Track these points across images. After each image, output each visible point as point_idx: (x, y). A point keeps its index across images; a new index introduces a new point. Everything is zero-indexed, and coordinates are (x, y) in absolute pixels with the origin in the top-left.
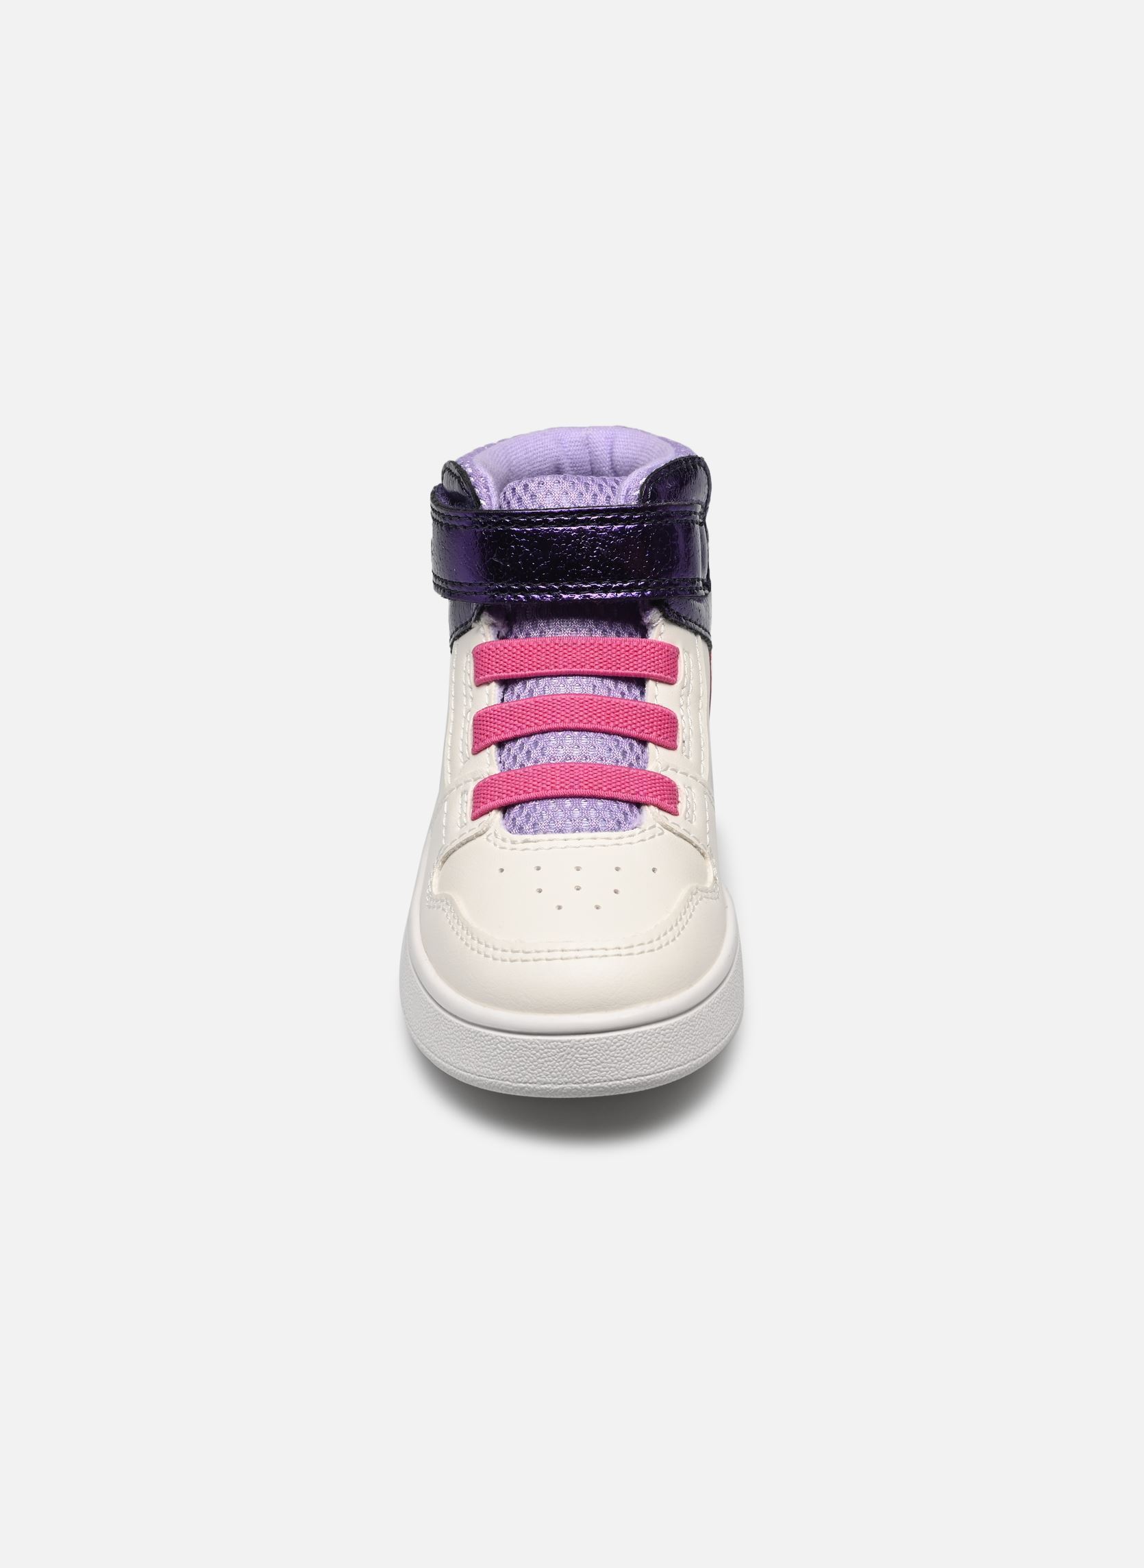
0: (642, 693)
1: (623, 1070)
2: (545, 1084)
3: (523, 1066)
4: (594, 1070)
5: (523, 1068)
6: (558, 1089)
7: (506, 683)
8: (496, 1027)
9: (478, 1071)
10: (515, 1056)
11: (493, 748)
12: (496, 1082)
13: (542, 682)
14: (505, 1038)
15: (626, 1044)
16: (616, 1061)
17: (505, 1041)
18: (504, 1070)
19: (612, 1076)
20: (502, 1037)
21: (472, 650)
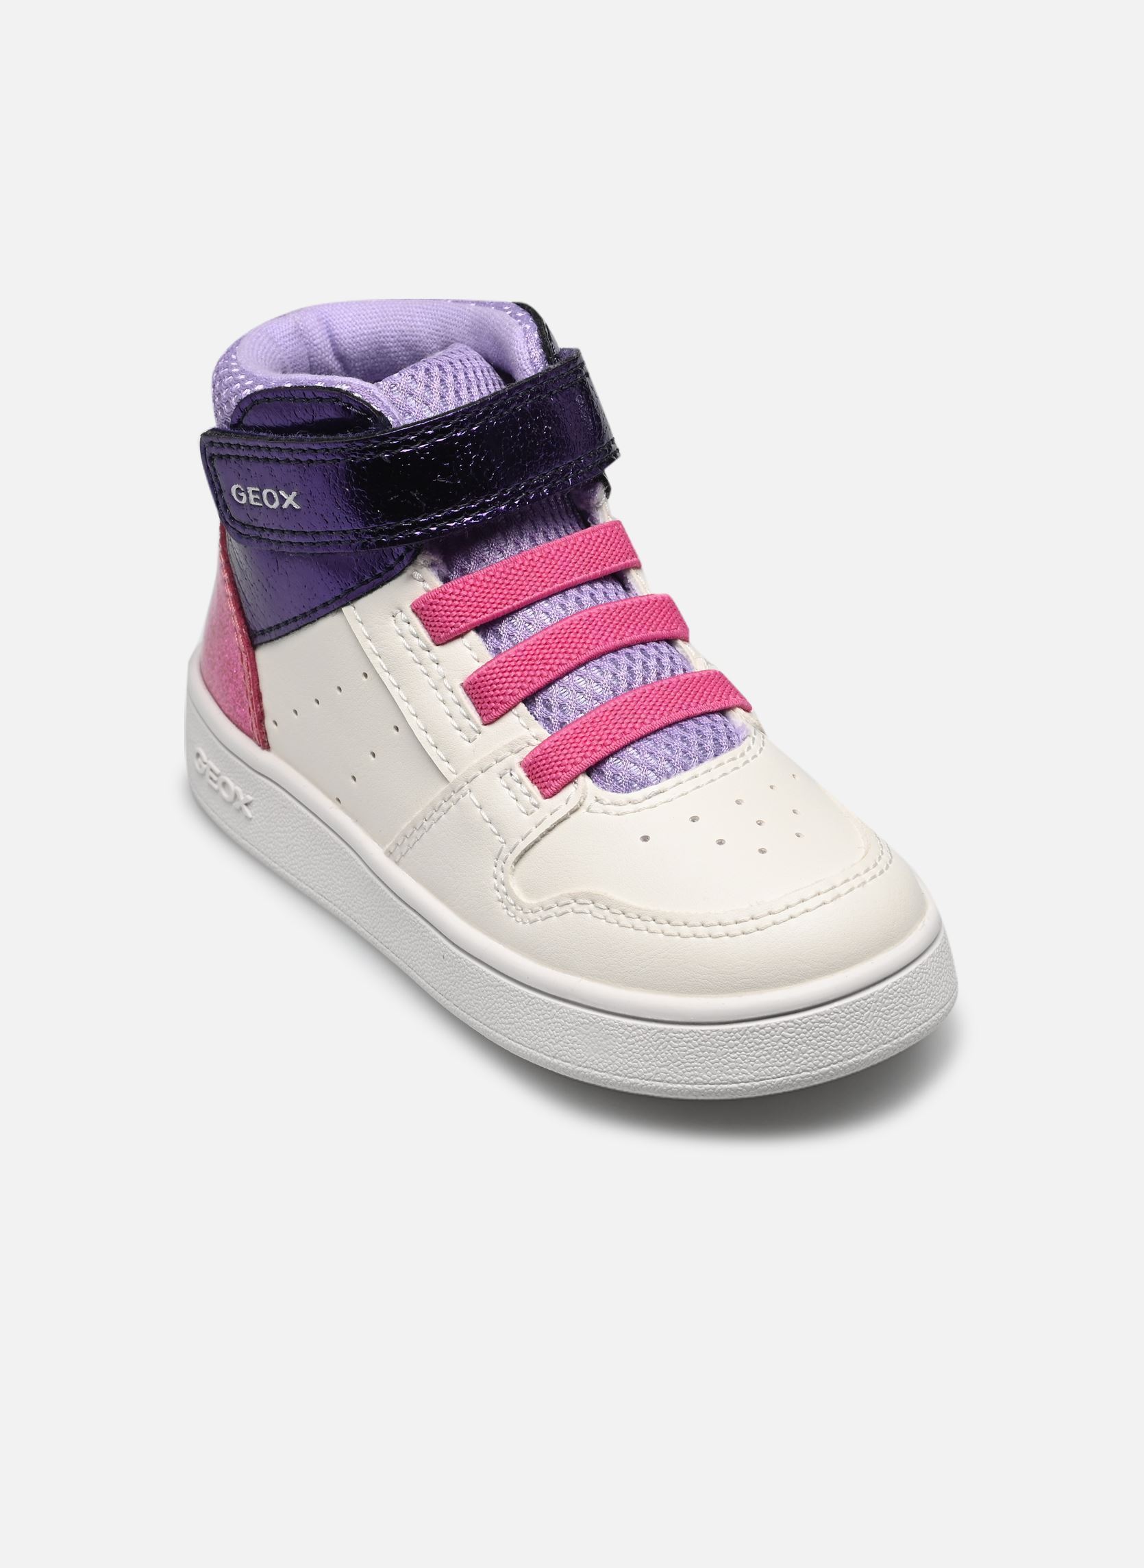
0: (627, 589)
1: (928, 1007)
2: (853, 1057)
3: (823, 1046)
4: (903, 1018)
5: (823, 1048)
6: (869, 1057)
7: (486, 628)
8: (766, 1015)
9: (756, 1076)
10: (811, 1038)
11: (522, 706)
12: (787, 1079)
13: (520, 618)
14: (792, 1021)
15: (924, 975)
16: (920, 1000)
17: (792, 1024)
18: (798, 1060)
19: (920, 1019)
20: (786, 1022)
21: (409, 605)
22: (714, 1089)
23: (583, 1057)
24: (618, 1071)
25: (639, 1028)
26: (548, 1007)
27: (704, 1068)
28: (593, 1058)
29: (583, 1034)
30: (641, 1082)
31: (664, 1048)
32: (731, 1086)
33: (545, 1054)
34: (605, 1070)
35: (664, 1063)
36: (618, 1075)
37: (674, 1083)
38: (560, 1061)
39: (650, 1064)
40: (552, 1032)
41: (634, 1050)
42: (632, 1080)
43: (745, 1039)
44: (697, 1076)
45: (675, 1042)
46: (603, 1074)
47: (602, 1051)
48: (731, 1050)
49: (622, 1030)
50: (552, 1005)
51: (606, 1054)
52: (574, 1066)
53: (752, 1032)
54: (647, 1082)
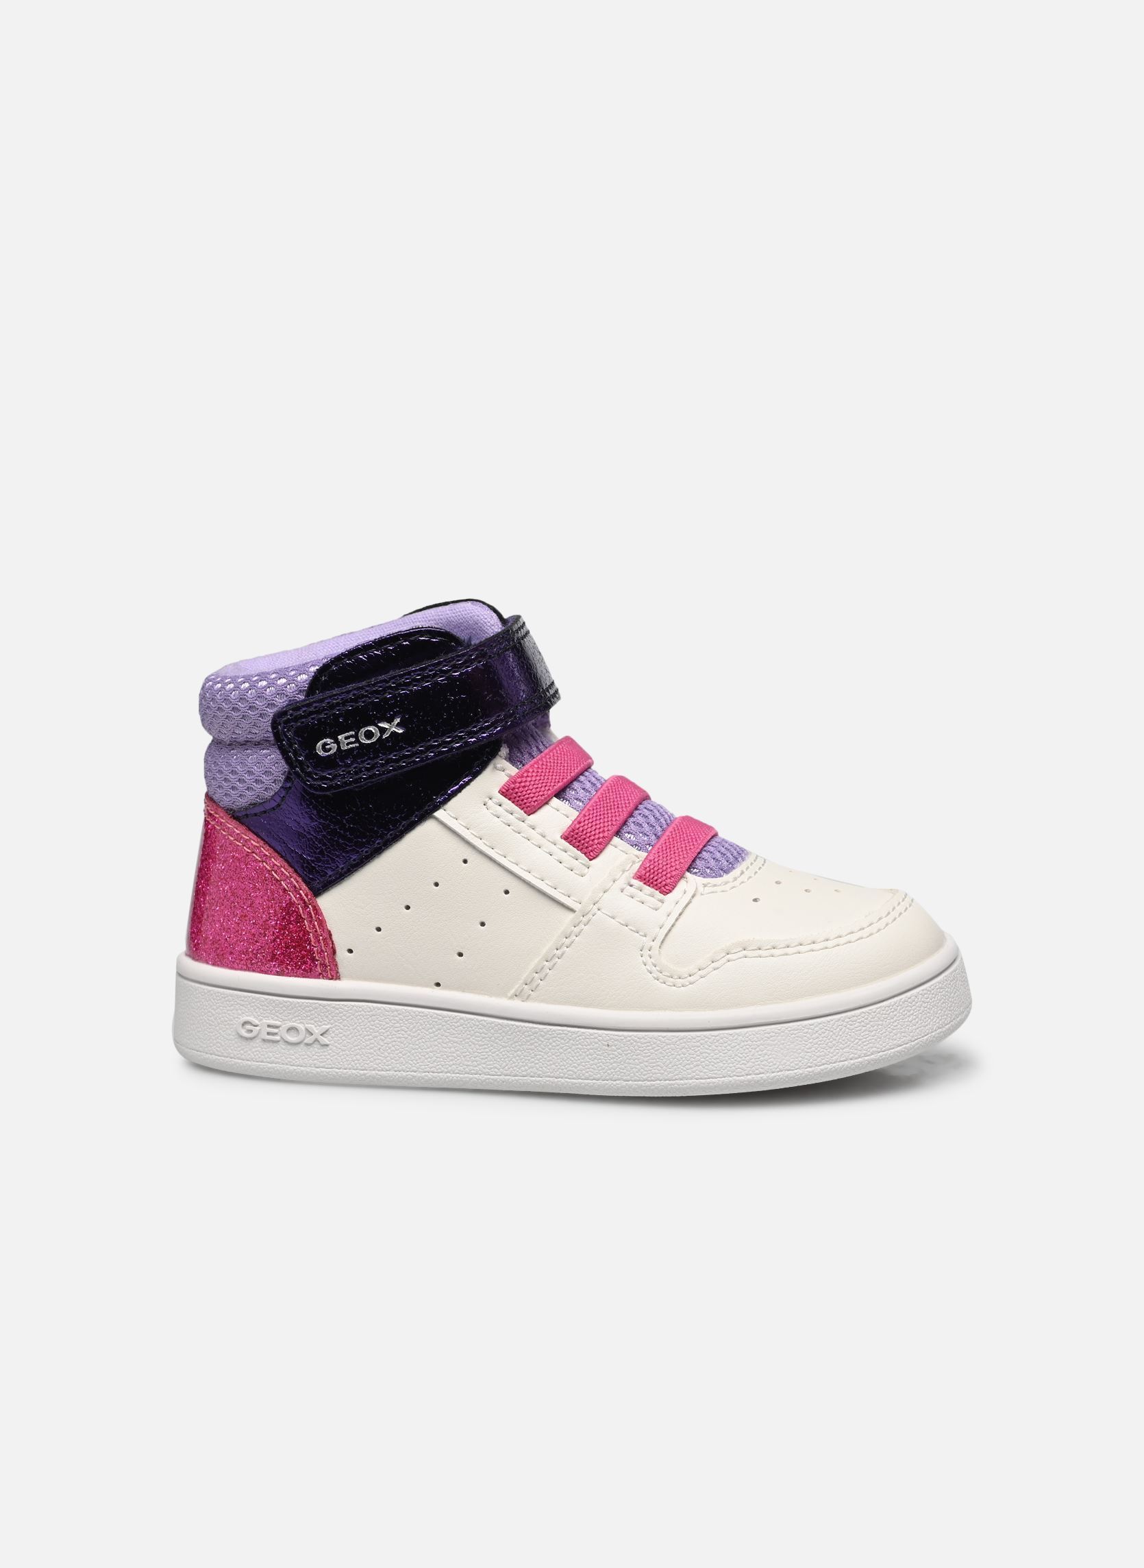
7: (562, 793)
11: (616, 838)
21: (497, 791)
22: (886, 1055)
23: (775, 1064)
24: (809, 1064)
25: (820, 1024)
26: (733, 1037)
27: (876, 1040)
28: (785, 1061)
29: (771, 1046)
30: (829, 1067)
31: (843, 1033)
32: (896, 1050)
33: (738, 1076)
34: (797, 1067)
35: (846, 1045)
36: (810, 1067)
37: (856, 1058)
38: (754, 1076)
39: (835, 1050)
40: (741, 1056)
41: (819, 1042)
42: (822, 1067)
43: (900, 1010)
44: (872, 1048)
45: (851, 1025)
46: (796, 1071)
47: (792, 1053)
48: (892, 1021)
49: (806, 1030)
50: (737, 1034)
51: (795, 1054)
52: (768, 1075)
53: (903, 1003)
54: (834, 1065)
